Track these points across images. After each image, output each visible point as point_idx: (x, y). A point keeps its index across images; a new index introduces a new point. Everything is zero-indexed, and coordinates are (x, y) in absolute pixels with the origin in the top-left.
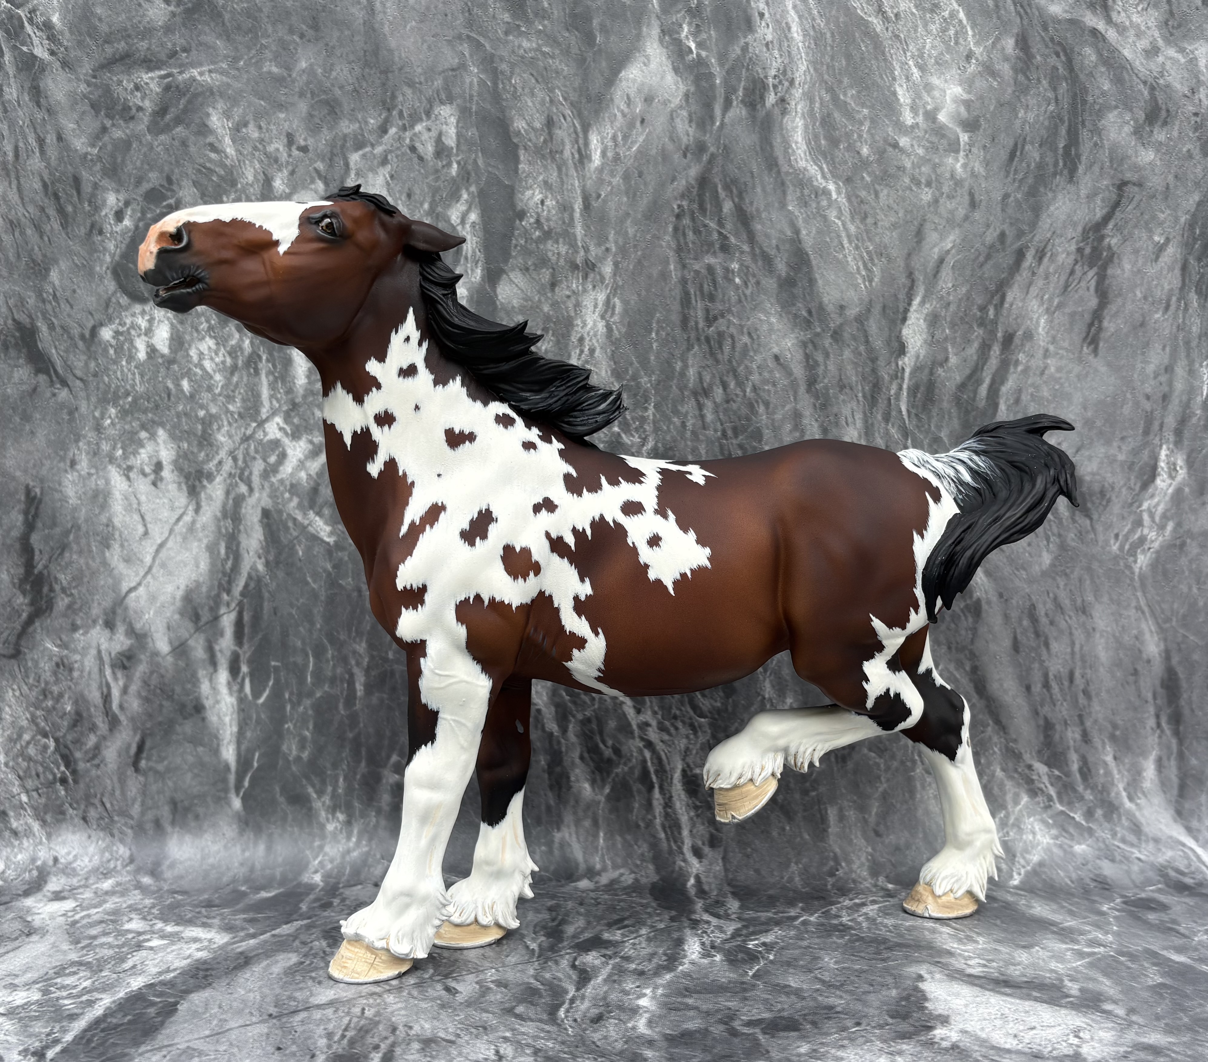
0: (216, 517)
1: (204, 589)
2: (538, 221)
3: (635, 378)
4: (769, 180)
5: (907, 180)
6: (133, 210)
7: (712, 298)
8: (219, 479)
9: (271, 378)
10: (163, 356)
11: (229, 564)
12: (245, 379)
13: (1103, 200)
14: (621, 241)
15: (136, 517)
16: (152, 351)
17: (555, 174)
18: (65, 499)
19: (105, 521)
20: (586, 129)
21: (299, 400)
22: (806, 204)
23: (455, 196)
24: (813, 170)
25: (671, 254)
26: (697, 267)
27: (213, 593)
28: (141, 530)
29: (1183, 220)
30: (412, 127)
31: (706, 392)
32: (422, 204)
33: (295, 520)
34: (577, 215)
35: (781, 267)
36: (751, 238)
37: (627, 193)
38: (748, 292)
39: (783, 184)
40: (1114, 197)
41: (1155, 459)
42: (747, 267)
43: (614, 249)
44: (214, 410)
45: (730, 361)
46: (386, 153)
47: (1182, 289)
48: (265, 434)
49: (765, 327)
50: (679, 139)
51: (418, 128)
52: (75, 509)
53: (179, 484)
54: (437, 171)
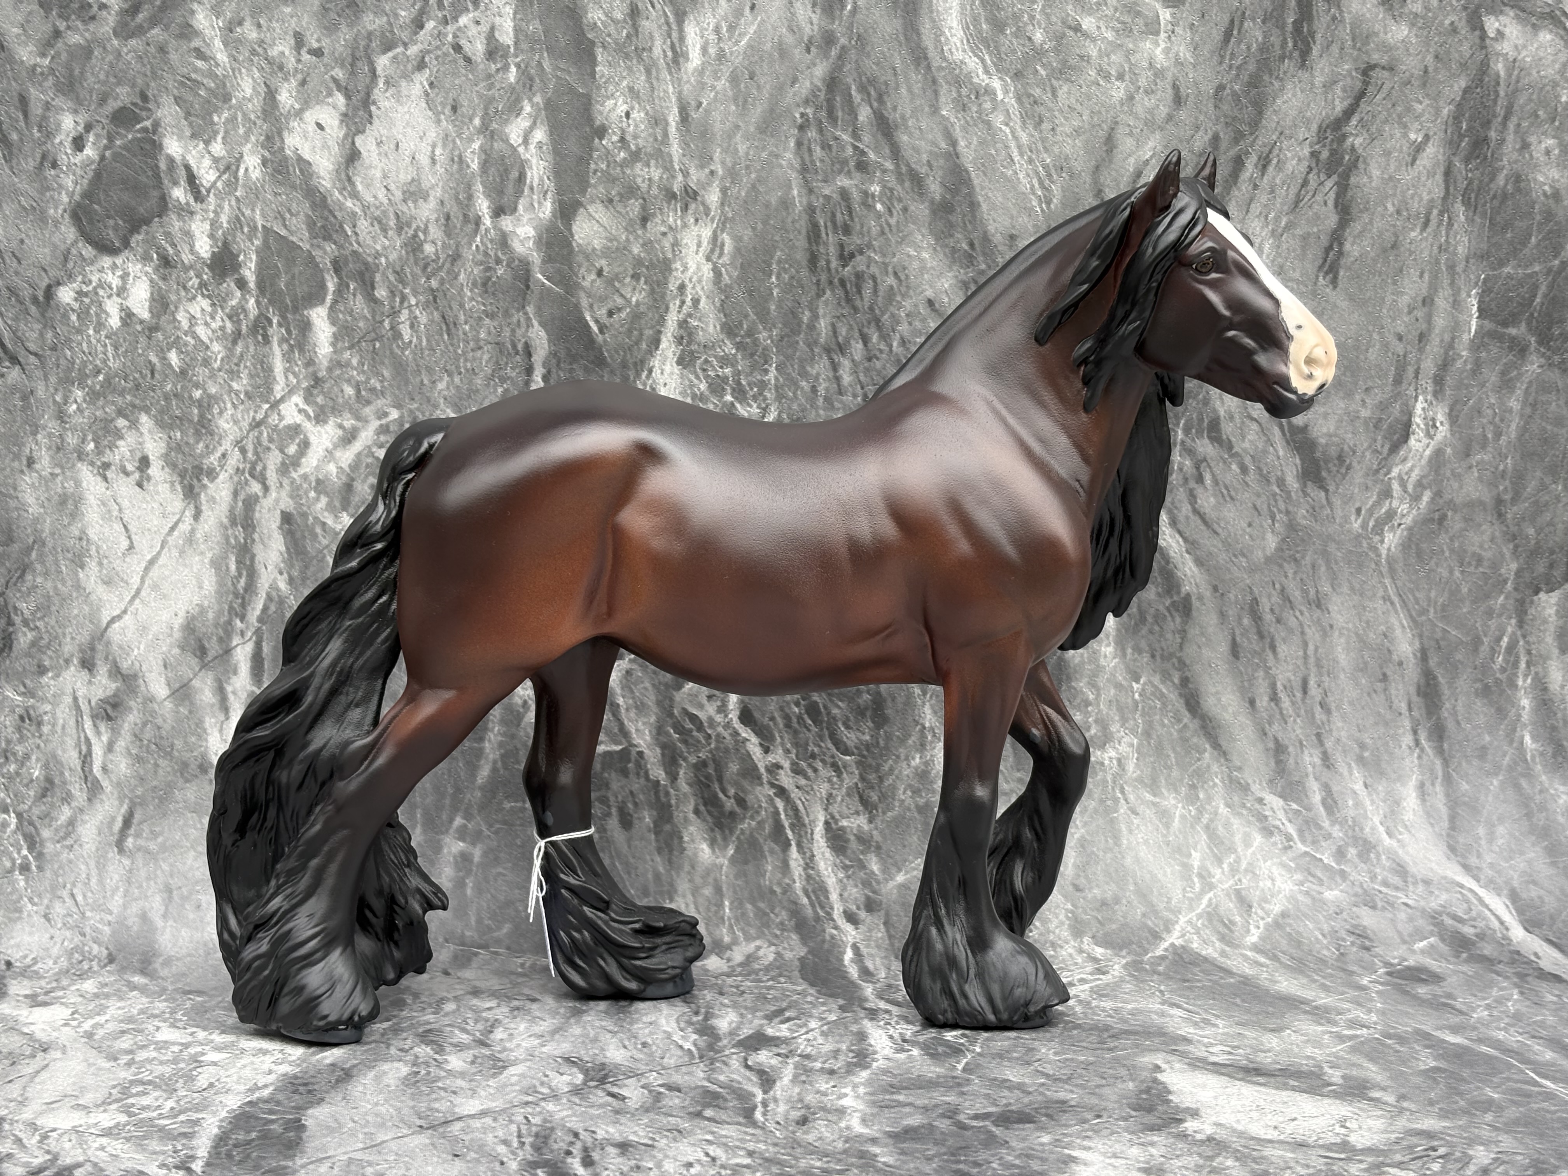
0: (221, 524)
1: (211, 615)
2: (622, 139)
3: (750, 333)
4: (916, 78)
5: (1093, 73)
6: (97, 136)
7: (847, 230)
8: (223, 476)
9: (285, 347)
10: (142, 322)
11: (243, 581)
12: (252, 349)
13: (1344, 90)
14: (729, 162)
15: (118, 527)
16: (128, 316)
17: (643, 78)
18: (22, 507)
19: (77, 533)
20: (681, 17)
21: (322, 373)
22: (964, 108)
23: (514, 109)
24: (972, 63)
25: (794, 176)
26: (827, 192)
27: (222, 620)
28: (125, 543)
29: (1445, 112)
30: (456, 19)
31: (842, 349)
32: (471, 120)
33: (324, 524)
34: (673, 129)
35: (935, 188)
36: (896, 153)
37: (735, 100)
38: (893, 221)
39: (934, 81)
40: (1359, 85)
41: (1410, 415)
42: (891, 190)
43: (720, 172)
44: (213, 390)
45: (871, 309)
46: (424, 53)
47: (1445, 199)
48: (281, 418)
49: (916, 265)
50: (800, 29)
51: (463, 20)
52: (36, 520)
53: (172, 483)
54: (489, 76)
